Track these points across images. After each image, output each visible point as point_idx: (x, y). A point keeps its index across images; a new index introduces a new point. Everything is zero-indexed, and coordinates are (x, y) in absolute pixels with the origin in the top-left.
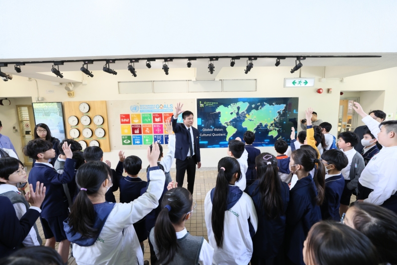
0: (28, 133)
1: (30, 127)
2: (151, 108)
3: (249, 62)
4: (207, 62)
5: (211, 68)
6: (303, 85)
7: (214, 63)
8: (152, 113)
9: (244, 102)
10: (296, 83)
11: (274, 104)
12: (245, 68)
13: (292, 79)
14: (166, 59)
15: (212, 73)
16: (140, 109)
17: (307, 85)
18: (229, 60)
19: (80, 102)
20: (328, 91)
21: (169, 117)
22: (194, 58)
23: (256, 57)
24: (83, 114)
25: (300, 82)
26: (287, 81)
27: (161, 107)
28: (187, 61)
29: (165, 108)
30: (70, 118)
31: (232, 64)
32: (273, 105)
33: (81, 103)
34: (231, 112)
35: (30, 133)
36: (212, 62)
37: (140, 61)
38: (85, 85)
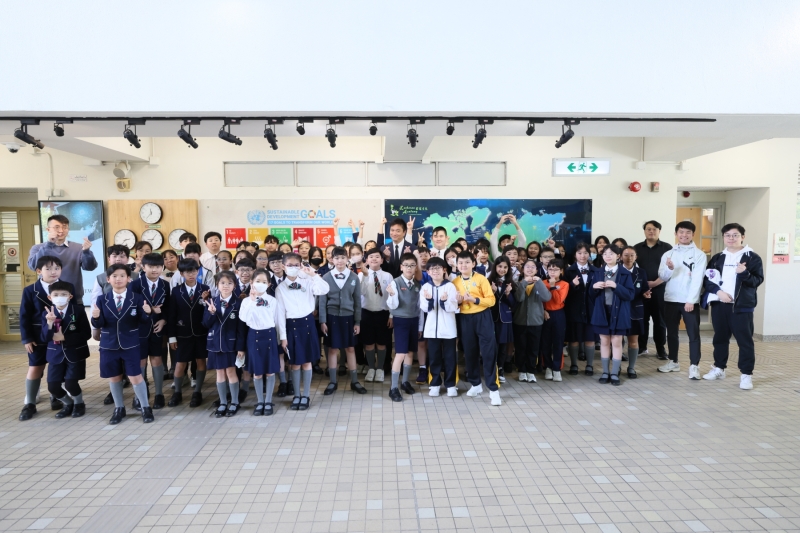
0: (12, 268)
1: (17, 255)
2: (291, 217)
3: (479, 127)
4: (406, 126)
5: (413, 138)
6: (588, 171)
7: (418, 128)
8: (292, 227)
9: (481, 207)
10: (575, 167)
11: (541, 211)
12: (473, 138)
13: (566, 159)
14: (332, 120)
15: (413, 145)
16: (267, 219)
17: (597, 172)
18: (445, 124)
19: (142, 201)
20: (653, 187)
21: (327, 235)
22: (383, 119)
23: (491, 120)
24: (148, 227)
25: (582, 166)
26: (558, 163)
27: (312, 214)
28: (369, 124)
29: (319, 218)
30: (119, 234)
31: (450, 131)
32: (541, 215)
33: (144, 203)
34: (453, 228)
35: (18, 268)
36: (414, 127)
37: (286, 122)
38: (155, 166)
